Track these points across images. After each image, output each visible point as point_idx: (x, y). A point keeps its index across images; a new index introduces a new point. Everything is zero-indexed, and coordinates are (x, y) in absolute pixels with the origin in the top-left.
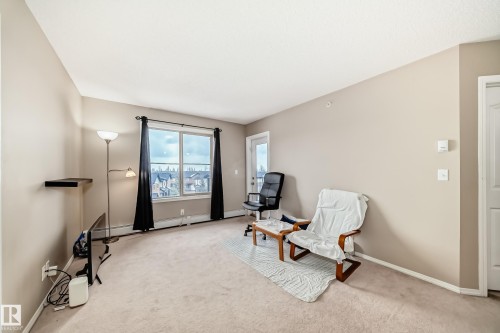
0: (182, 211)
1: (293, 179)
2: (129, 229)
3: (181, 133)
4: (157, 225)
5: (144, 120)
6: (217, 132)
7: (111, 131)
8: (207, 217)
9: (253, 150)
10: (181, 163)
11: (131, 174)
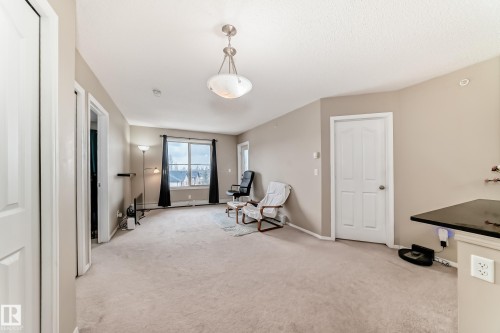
0: (190, 197)
1: (260, 175)
2: (156, 206)
3: (189, 144)
4: (173, 205)
5: (165, 137)
6: (214, 142)
7: (145, 145)
8: (207, 202)
9: (242, 154)
10: (190, 164)
11: (156, 171)
